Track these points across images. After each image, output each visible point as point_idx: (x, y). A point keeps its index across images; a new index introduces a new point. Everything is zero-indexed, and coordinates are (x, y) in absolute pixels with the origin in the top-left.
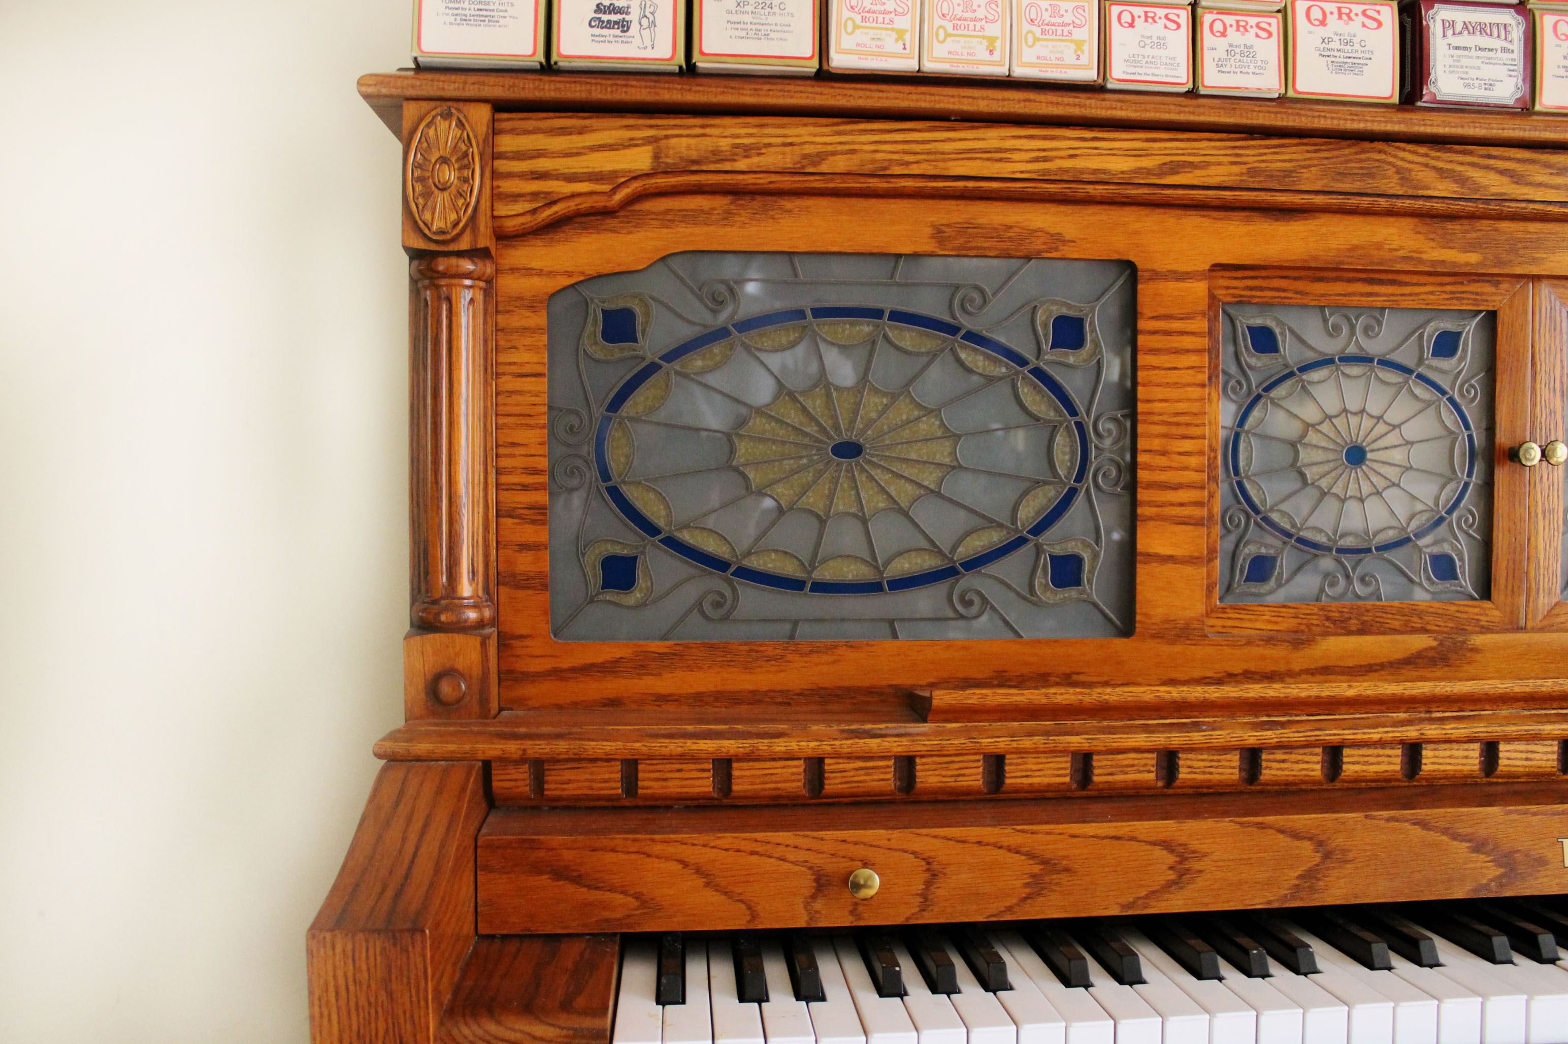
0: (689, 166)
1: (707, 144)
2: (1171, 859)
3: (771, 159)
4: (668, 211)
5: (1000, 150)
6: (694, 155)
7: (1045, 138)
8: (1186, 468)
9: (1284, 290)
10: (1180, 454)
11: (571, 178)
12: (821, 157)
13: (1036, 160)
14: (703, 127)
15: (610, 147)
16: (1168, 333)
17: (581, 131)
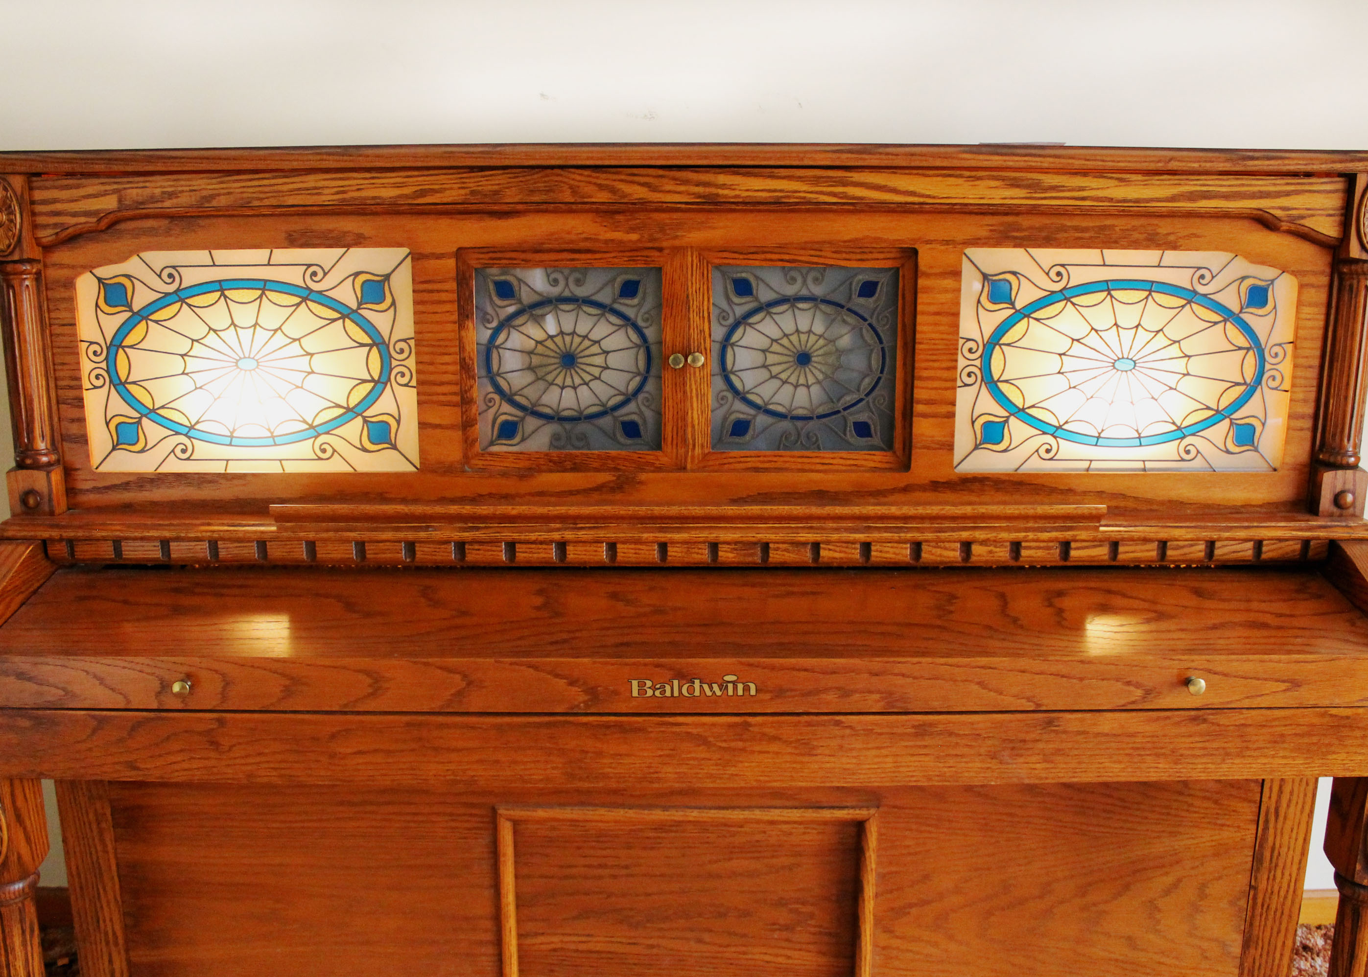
0: (139, 204)
1: (147, 192)
3: (184, 200)
4: (133, 230)
5: (316, 188)
6: (140, 199)
7: (341, 179)
8: (445, 373)
9: (515, 259)
10: (442, 364)
11: (74, 215)
12: (212, 197)
13: (337, 193)
14: (144, 182)
15: (95, 196)
16: (431, 291)
17: (78, 187)
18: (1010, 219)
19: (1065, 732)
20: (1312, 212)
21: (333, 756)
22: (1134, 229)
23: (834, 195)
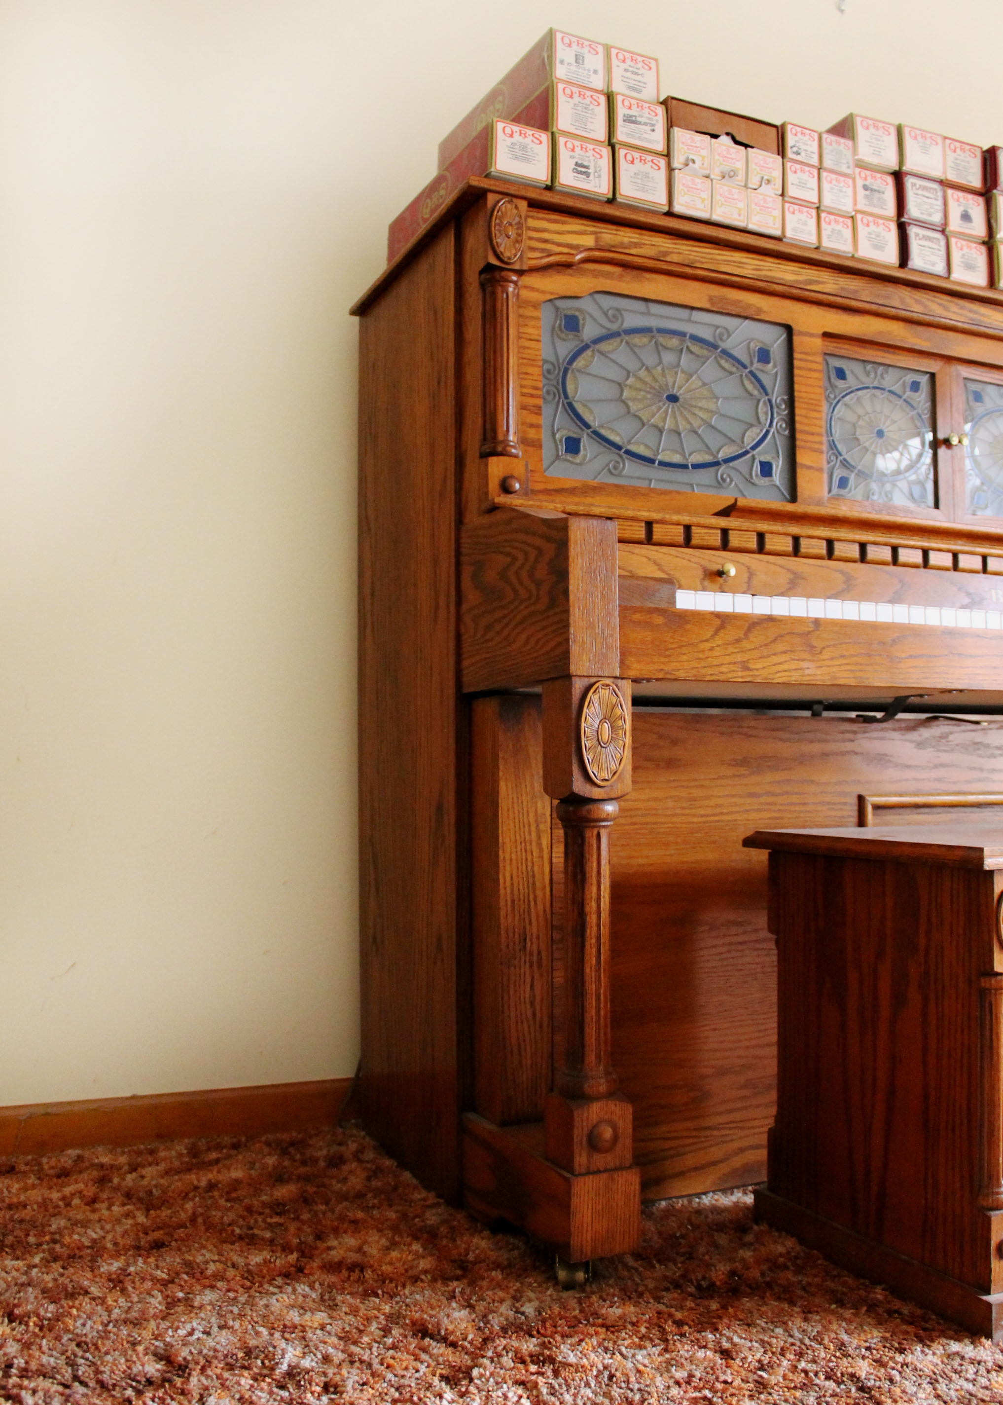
1: (618, 239)
3: (645, 251)
4: (595, 270)
5: (740, 263)
6: (613, 243)
7: (759, 260)
8: (815, 425)
10: (813, 418)
12: (666, 254)
13: (755, 270)
14: (616, 230)
15: (576, 233)
16: (806, 361)
17: (564, 223)
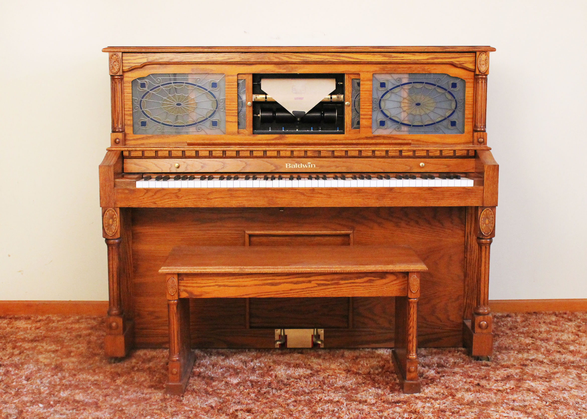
0: (152, 61)
1: (155, 57)
2: (223, 164)
3: (165, 60)
4: (149, 67)
5: (200, 57)
6: (153, 59)
7: (208, 55)
11: (134, 63)
12: (173, 59)
13: (207, 58)
14: (154, 55)
15: (141, 58)
16: (231, 85)
18: (385, 65)
19: (395, 192)
20: (466, 62)
21: (208, 199)
22: (418, 67)
23: (337, 59)
